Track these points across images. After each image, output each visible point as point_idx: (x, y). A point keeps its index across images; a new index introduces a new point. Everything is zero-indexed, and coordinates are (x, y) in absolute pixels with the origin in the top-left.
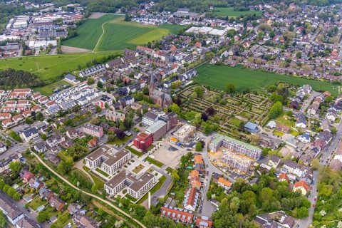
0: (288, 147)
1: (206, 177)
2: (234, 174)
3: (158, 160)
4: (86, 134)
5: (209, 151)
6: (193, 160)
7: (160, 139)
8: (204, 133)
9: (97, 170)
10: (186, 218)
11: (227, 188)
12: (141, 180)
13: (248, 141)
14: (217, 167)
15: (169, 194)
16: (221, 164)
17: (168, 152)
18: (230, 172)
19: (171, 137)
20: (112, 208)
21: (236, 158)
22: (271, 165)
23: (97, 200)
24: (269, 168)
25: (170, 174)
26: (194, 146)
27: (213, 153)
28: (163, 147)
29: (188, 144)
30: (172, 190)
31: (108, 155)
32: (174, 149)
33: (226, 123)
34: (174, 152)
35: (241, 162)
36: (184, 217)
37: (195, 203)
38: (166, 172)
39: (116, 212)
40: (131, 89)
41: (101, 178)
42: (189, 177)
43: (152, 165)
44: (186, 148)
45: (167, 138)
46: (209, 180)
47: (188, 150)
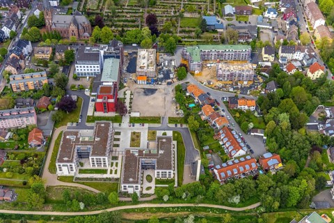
0: (264, 31)
1: (221, 108)
2: (244, 90)
3: (147, 115)
4: (9, 130)
5: (193, 74)
6: (188, 94)
7: (122, 86)
8: (166, 53)
9: (81, 171)
10: (251, 166)
11: (252, 108)
12: (161, 152)
13: (223, 42)
14: (219, 89)
15: (202, 151)
16: (220, 84)
17: (147, 98)
18: (237, 89)
19: (133, 76)
20: (159, 209)
21: (235, 68)
22: (267, 60)
23: (127, 211)
24: (269, 64)
25: (179, 126)
26: (171, 76)
27: (200, 74)
28: (136, 95)
29: (162, 76)
30: (201, 144)
31: (85, 143)
32: (152, 91)
33: (179, 29)
34: (155, 95)
35: (243, 71)
36: (247, 167)
37: (242, 145)
38: (173, 126)
39: (166, 210)
40: (10, 28)
41: (101, 179)
42: (203, 118)
43: (147, 125)
44: (164, 83)
45: (129, 81)
46: (225, 108)
47: (169, 84)
